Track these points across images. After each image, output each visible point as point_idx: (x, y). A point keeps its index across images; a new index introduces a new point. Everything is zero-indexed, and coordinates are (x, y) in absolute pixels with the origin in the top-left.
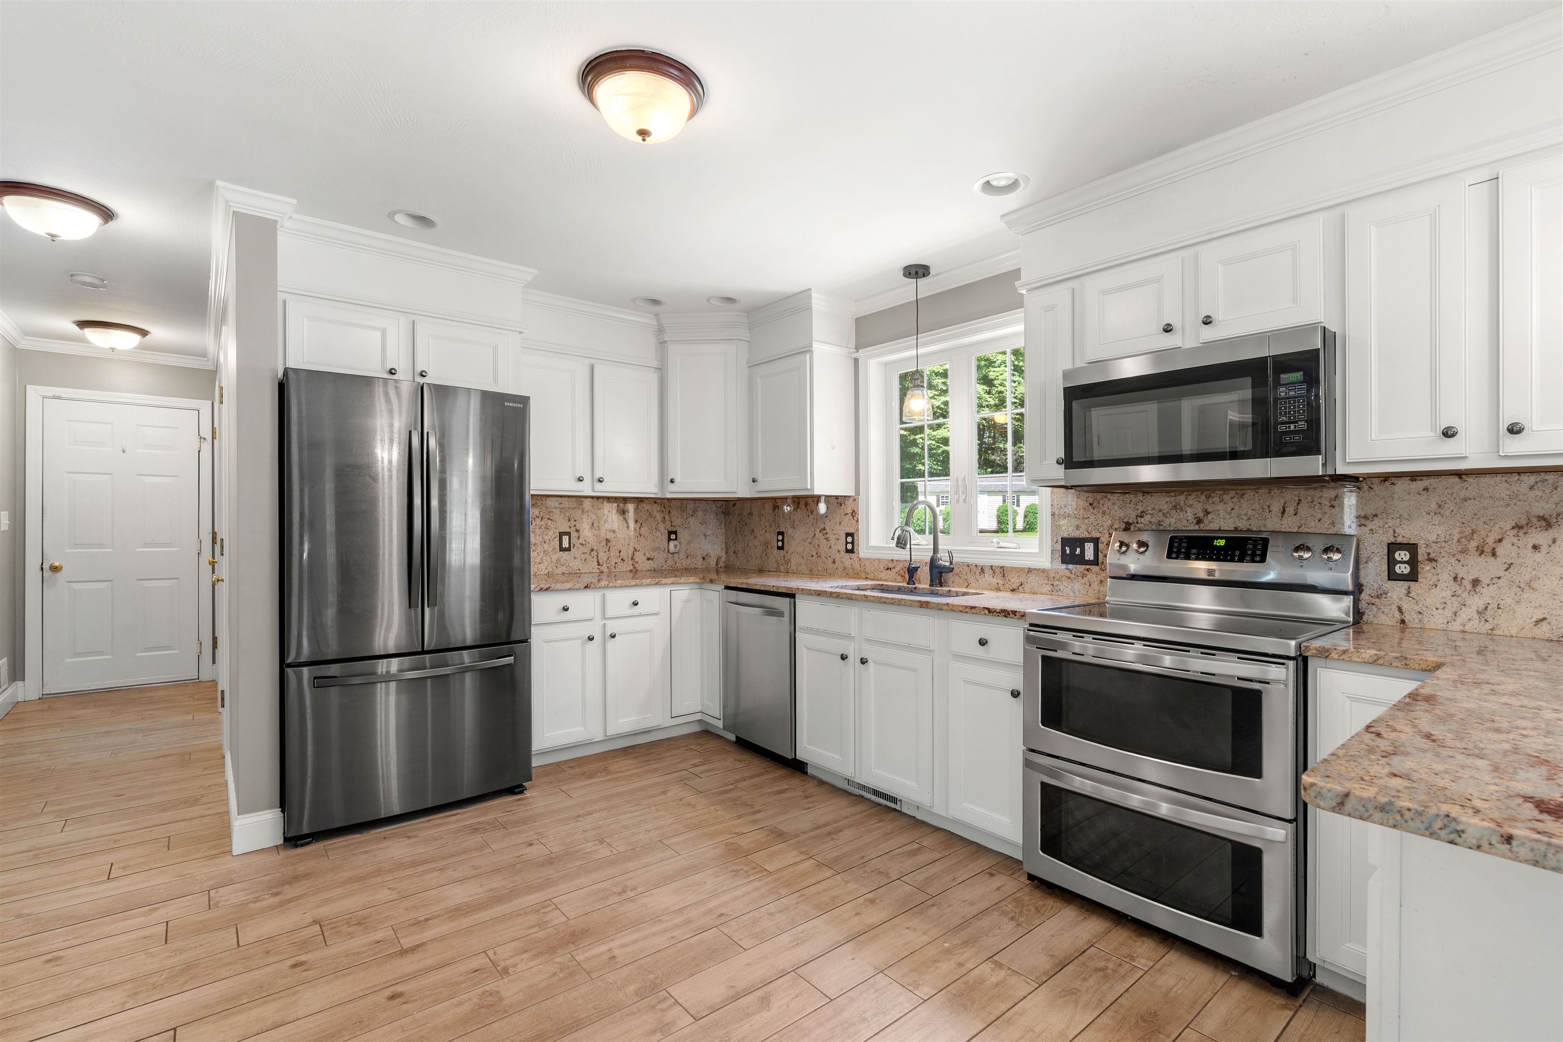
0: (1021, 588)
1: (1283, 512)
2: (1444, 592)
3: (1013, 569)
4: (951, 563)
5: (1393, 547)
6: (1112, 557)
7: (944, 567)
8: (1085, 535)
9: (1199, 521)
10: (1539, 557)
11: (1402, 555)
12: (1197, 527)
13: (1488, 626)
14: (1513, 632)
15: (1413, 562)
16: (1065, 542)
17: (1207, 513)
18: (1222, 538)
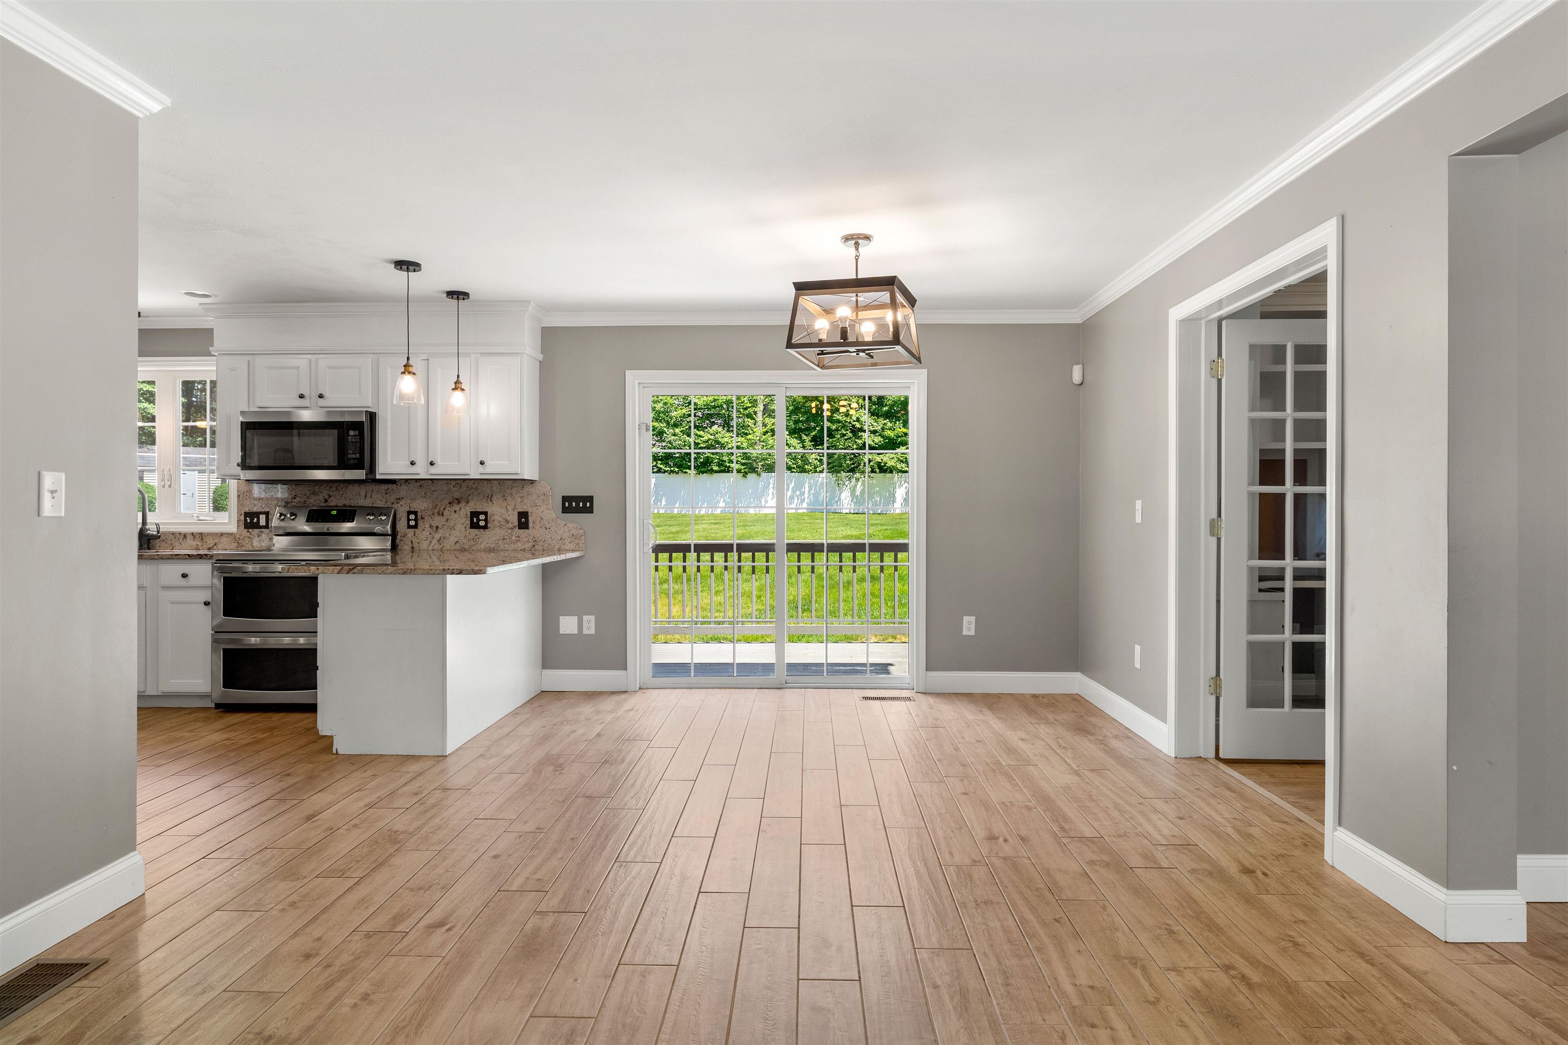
0: (215, 547)
1: (366, 496)
2: (426, 533)
3: (209, 534)
4: (158, 532)
5: (409, 513)
6: (275, 522)
7: (152, 535)
8: (261, 510)
9: (326, 501)
10: (456, 515)
11: (412, 517)
12: (324, 505)
13: (441, 546)
14: (449, 547)
15: (416, 520)
16: (247, 514)
17: (330, 496)
18: (335, 510)
